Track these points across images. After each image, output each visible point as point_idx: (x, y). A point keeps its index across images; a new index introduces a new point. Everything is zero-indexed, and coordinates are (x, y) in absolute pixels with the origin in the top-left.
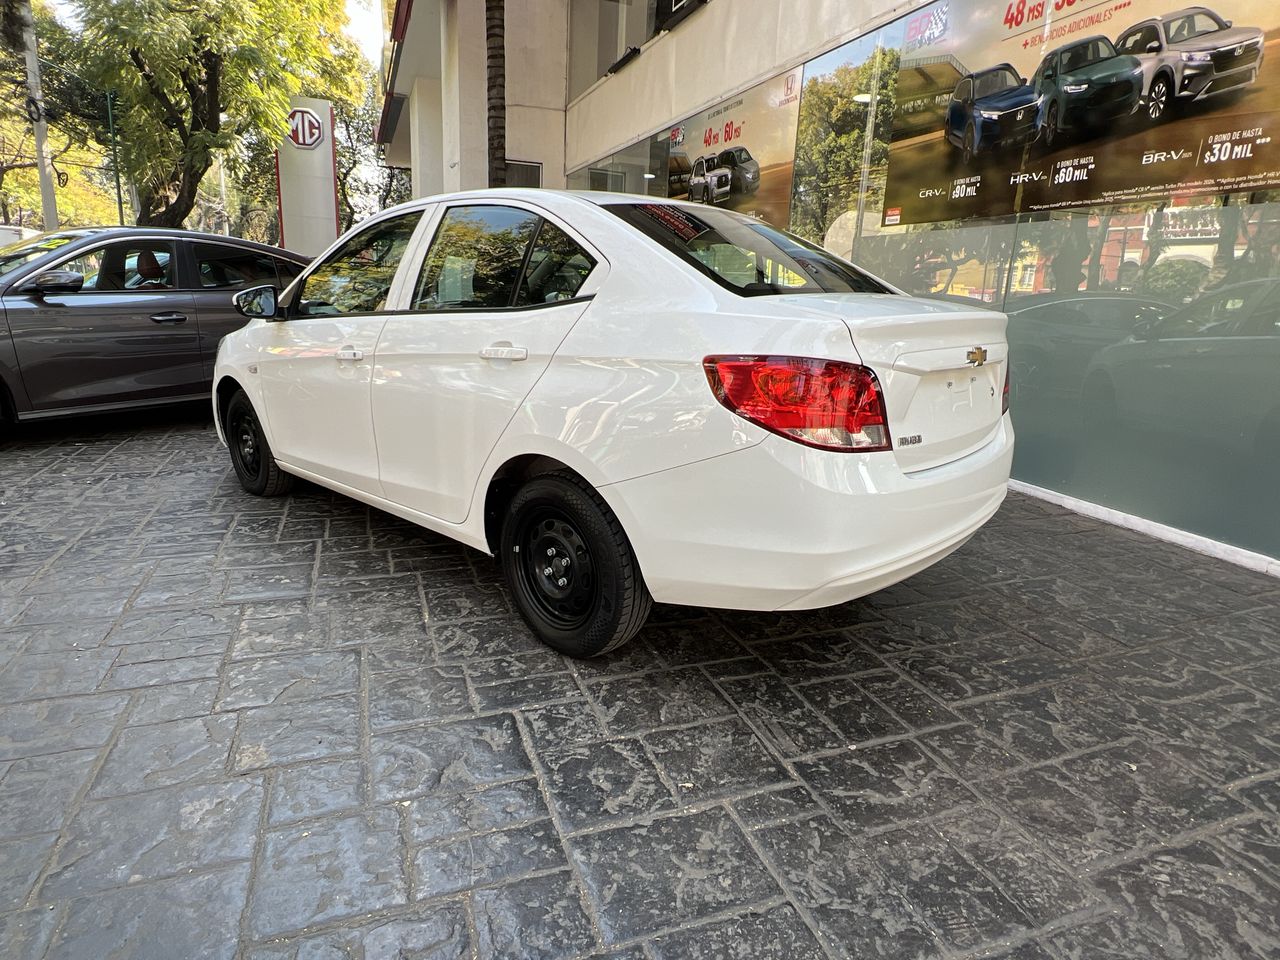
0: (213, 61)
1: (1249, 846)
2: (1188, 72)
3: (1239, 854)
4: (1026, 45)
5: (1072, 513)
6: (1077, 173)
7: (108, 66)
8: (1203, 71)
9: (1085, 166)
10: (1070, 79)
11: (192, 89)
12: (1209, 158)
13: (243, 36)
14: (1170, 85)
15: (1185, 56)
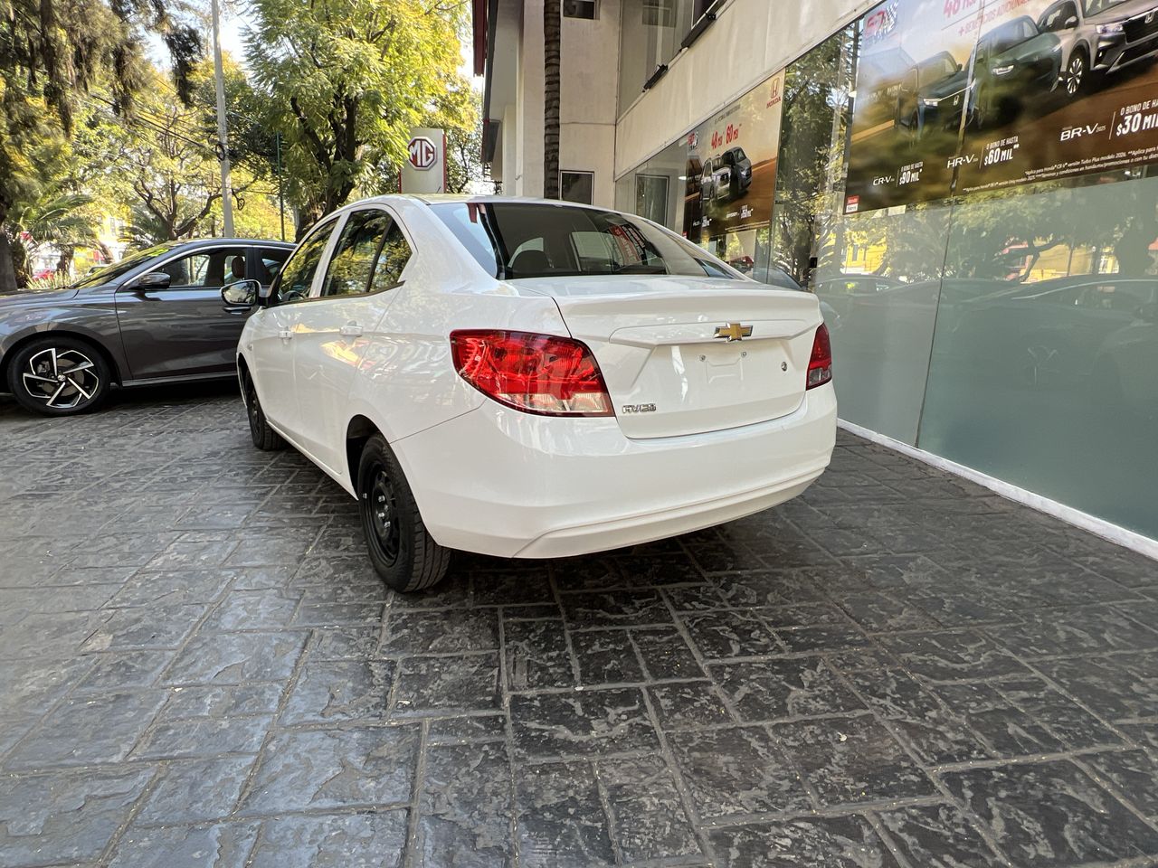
0: (351, 105)
1: (908, 828)
2: (1102, 44)
3: (893, 835)
4: (961, 32)
5: (995, 495)
6: (1004, 153)
7: (276, 112)
8: (1117, 42)
9: (1011, 146)
10: (999, 61)
11: (336, 126)
12: (1121, 131)
13: (371, 81)
14: (1086, 58)
15: (1099, 29)
